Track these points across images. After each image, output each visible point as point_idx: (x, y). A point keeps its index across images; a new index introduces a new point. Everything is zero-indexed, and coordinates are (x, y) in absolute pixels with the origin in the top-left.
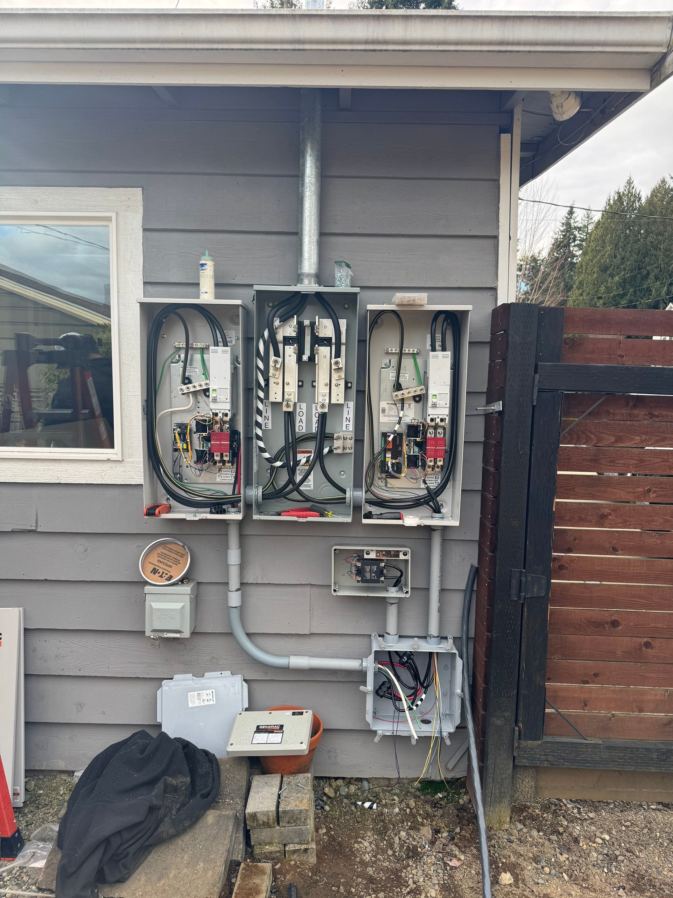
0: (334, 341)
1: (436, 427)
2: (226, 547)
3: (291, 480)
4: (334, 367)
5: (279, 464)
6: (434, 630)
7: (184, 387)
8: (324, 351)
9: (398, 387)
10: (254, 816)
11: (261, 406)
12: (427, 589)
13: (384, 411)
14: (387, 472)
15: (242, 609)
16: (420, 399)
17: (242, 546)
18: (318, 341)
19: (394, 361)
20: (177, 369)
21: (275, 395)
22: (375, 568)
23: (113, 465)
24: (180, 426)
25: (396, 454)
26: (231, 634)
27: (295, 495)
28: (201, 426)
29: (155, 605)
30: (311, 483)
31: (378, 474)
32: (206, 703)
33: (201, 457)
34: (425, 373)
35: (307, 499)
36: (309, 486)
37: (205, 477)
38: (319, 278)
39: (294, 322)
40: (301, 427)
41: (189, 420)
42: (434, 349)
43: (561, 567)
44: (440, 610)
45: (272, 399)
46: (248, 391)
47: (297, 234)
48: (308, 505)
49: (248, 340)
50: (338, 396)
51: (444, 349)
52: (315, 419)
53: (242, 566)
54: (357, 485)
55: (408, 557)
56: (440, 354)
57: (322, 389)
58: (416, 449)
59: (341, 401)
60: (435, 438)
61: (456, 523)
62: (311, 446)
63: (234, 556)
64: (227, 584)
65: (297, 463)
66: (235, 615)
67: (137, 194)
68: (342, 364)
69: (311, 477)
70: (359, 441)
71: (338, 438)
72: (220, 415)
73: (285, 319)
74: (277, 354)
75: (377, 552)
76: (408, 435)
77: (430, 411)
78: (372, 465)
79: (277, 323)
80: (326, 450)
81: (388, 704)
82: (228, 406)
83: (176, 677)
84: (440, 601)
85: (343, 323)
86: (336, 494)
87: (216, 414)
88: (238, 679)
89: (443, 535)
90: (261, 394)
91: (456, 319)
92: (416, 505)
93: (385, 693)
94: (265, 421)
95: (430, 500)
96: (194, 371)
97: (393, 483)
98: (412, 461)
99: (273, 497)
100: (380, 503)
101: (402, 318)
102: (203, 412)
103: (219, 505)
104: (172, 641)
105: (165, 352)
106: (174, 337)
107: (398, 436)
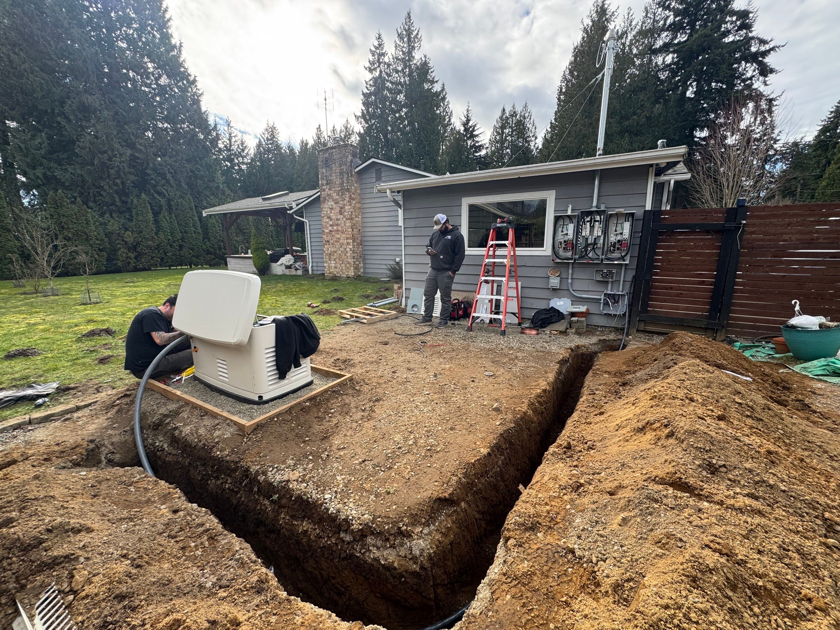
0: (599, 221)
1: (625, 240)
2: (569, 268)
3: (586, 253)
4: (599, 227)
5: (583, 250)
6: (621, 289)
7: (562, 233)
8: (597, 223)
9: (616, 231)
10: (573, 321)
11: (580, 237)
12: (620, 281)
13: (612, 237)
14: (611, 251)
15: (571, 283)
16: (622, 233)
17: (573, 268)
18: (595, 221)
19: (615, 224)
20: (560, 229)
21: (584, 234)
22: (606, 274)
23: (543, 251)
24: (560, 242)
25: (614, 247)
26: (568, 290)
27: (587, 257)
28: (565, 242)
29: (552, 281)
31: (609, 252)
32: (561, 304)
33: (564, 248)
34: (623, 227)
36: (590, 255)
37: (565, 253)
38: (597, 207)
39: (590, 217)
40: (589, 242)
41: (562, 241)
42: (626, 222)
44: (623, 285)
46: (577, 233)
47: (592, 197)
48: (590, 259)
49: (578, 222)
50: (600, 234)
51: (628, 222)
52: (593, 239)
53: (572, 274)
54: (603, 254)
55: (615, 271)
57: (595, 232)
58: (620, 246)
60: (625, 243)
61: (629, 263)
62: (592, 246)
63: (570, 271)
64: (568, 278)
65: (588, 250)
66: (570, 285)
67: (554, 192)
68: (601, 226)
69: (591, 253)
70: (604, 245)
71: (599, 243)
73: (587, 217)
74: (585, 225)
75: (607, 270)
76: (618, 242)
77: (624, 236)
78: (607, 250)
79: (585, 218)
80: (595, 247)
81: (607, 307)
82: (572, 237)
83: (554, 298)
84: (623, 283)
85: (602, 217)
86: (597, 256)
87: (569, 239)
88: (569, 299)
89: (625, 267)
90: (580, 234)
91: (632, 214)
92: (618, 259)
93: (606, 304)
94: (581, 240)
95: (623, 258)
96: (565, 229)
97: (613, 254)
98: (618, 249)
99: (581, 257)
100: (609, 259)
101: (618, 215)
102: (566, 238)
103: (568, 259)
104: (554, 290)
105: (558, 226)
106: (561, 222)
107: (615, 243)
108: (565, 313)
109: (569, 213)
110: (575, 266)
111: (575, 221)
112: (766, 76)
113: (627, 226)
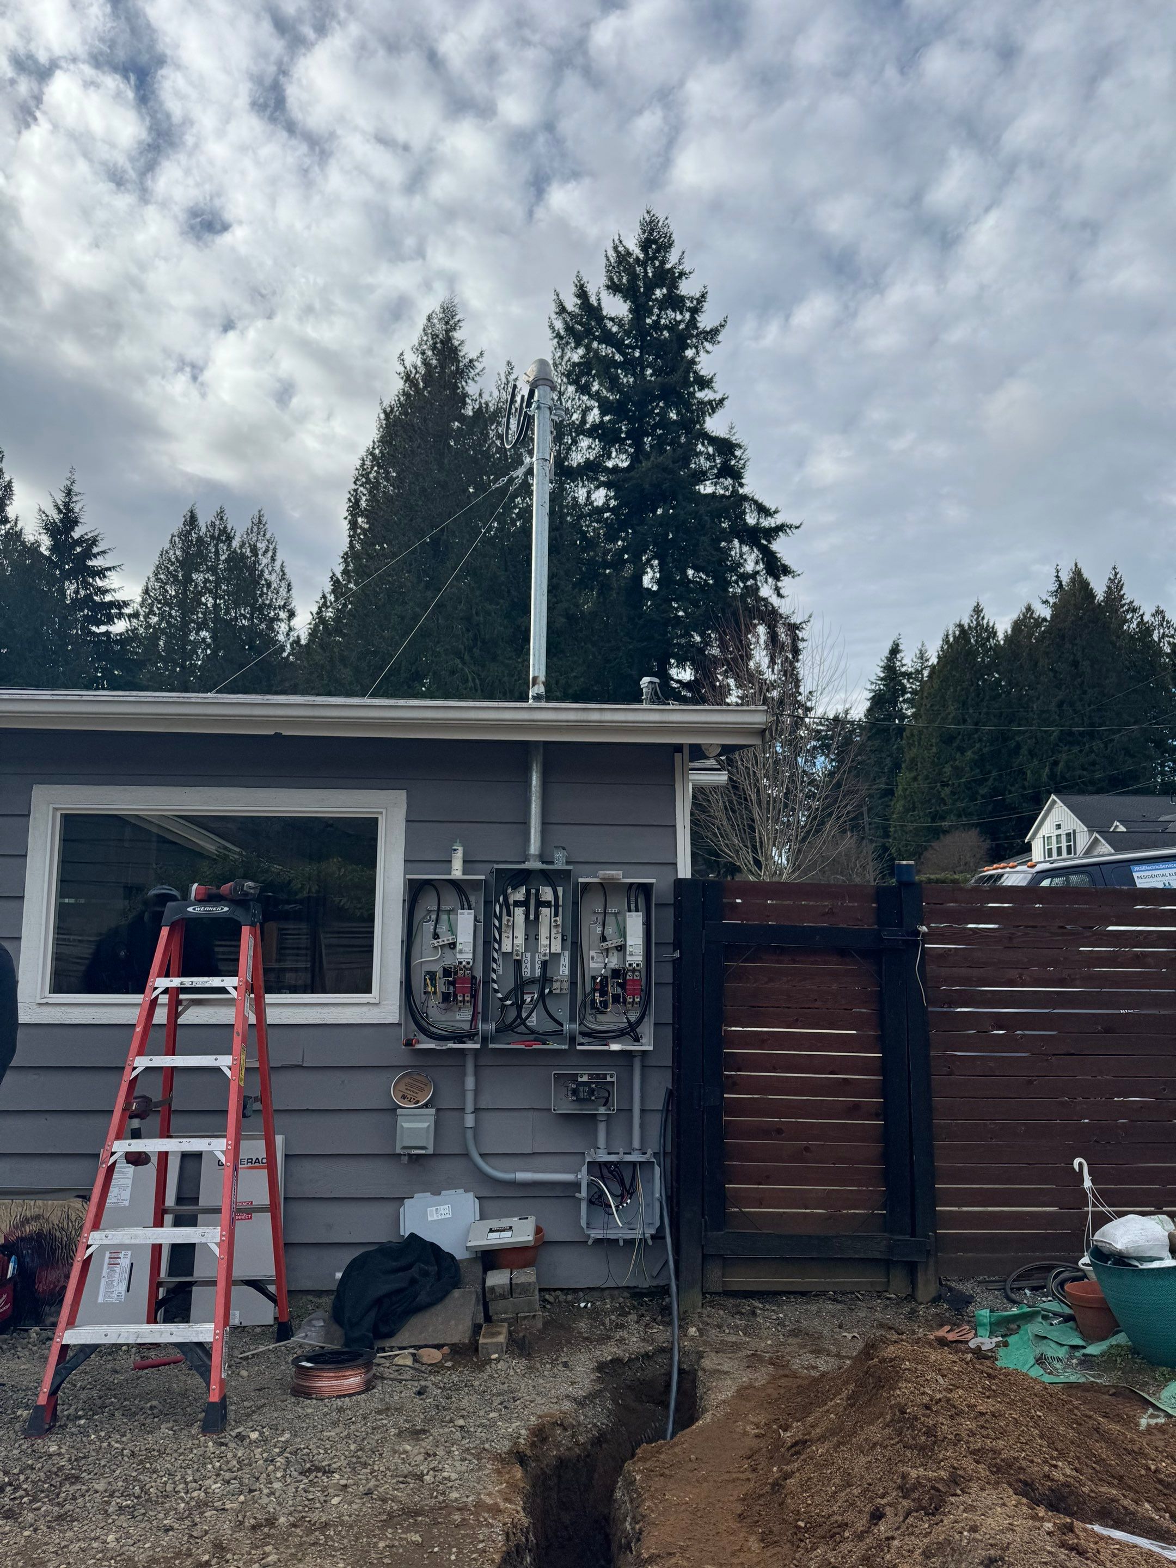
0: (553, 903)
1: (634, 971)
2: (464, 1074)
3: (519, 1015)
4: (553, 924)
5: (509, 1002)
6: (636, 1144)
7: (435, 941)
8: (545, 911)
9: (604, 939)
10: (492, 1289)
11: (496, 955)
12: (631, 1110)
13: (593, 958)
14: (598, 1008)
15: (475, 1129)
16: (621, 948)
17: (476, 1074)
18: (540, 904)
19: (600, 918)
20: (429, 927)
21: (507, 947)
22: (587, 1089)
23: (371, 1007)
24: (428, 973)
25: (603, 993)
26: (466, 1155)
27: (522, 1029)
28: (447, 972)
29: (406, 1125)
30: (534, 1019)
31: (589, 1011)
32: (443, 1217)
33: (446, 997)
34: (625, 928)
35: (533, 1032)
36: (533, 1021)
37: (447, 1017)
38: (542, 858)
39: (523, 890)
40: (526, 972)
41: (438, 968)
42: (630, 910)
43: (734, 1084)
44: (642, 1126)
45: (504, 950)
46: (487, 943)
47: (526, 824)
48: (532, 1037)
49: (488, 903)
50: (556, 947)
51: (637, 910)
52: (537, 966)
53: (477, 1092)
54: (572, 1020)
55: (614, 1079)
56: (634, 914)
57: (543, 941)
58: (619, 990)
59: (559, 951)
60: (633, 980)
61: (651, 1048)
62: (535, 989)
63: (470, 1082)
64: (463, 1109)
65: (523, 1001)
66: (470, 1134)
67: (402, 796)
68: (559, 922)
69: (534, 1014)
70: (573, 983)
71: (557, 981)
72: (464, 963)
73: (515, 888)
74: (509, 914)
75: (589, 1075)
76: (613, 978)
77: (628, 958)
78: (584, 1002)
79: (510, 891)
80: (547, 991)
81: (600, 1210)
82: (471, 956)
83: (416, 1196)
84: (641, 1118)
85: (560, 890)
86: (553, 1027)
87: (461, 963)
88: (471, 1195)
89: (642, 1061)
90: (496, 946)
91: (646, 889)
92: (619, 1035)
93: (597, 1200)
94: (498, 967)
95: (631, 1031)
96: (443, 929)
97: (600, 1018)
98: (616, 998)
99: (504, 1029)
100: (591, 1035)
101: (605, 888)
102: (448, 961)
103: (460, 1037)
104: (415, 1159)
105: (419, 914)
106: (429, 902)
107: (605, 978)
108: (460, 1254)
109: (457, 871)
110: (483, 1061)
111: (477, 898)
112: (777, 578)
113: (635, 924)
